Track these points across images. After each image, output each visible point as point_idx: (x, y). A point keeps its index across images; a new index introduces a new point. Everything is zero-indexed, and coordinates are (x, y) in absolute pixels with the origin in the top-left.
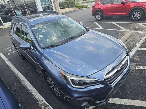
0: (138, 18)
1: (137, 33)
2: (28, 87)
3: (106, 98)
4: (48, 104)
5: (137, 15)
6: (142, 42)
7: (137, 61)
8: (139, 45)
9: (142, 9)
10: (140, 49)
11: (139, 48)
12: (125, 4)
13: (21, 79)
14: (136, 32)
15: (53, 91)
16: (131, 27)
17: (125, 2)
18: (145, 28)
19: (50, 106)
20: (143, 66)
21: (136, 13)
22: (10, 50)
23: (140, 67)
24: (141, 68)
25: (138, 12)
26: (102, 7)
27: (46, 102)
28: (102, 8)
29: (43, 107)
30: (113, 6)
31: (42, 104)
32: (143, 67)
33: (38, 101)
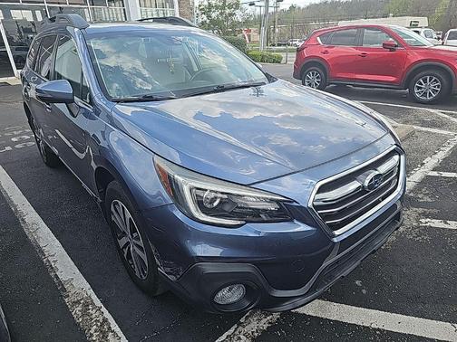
0: (430, 95)
1: (427, 132)
2: (41, 245)
3: (312, 281)
4: (98, 303)
5: (430, 87)
6: (441, 155)
7: (425, 205)
8: (431, 162)
9: (446, 70)
10: (435, 174)
11: (434, 170)
12: (394, 50)
13: (23, 220)
14: (424, 129)
15: (126, 260)
16: (410, 117)
17: (396, 46)
18: (453, 123)
19: (104, 309)
20: (445, 219)
21: (425, 81)
22: (14, 139)
23: (433, 221)
24: (437, 223)
25: (432, 76)
26: (326, 52)
27: (94, 297)
28: (324, 56)
29: (78, 310)
30: (360, 52)
31: (78, 302)
32: (446, 223)
33: (65, 290)
